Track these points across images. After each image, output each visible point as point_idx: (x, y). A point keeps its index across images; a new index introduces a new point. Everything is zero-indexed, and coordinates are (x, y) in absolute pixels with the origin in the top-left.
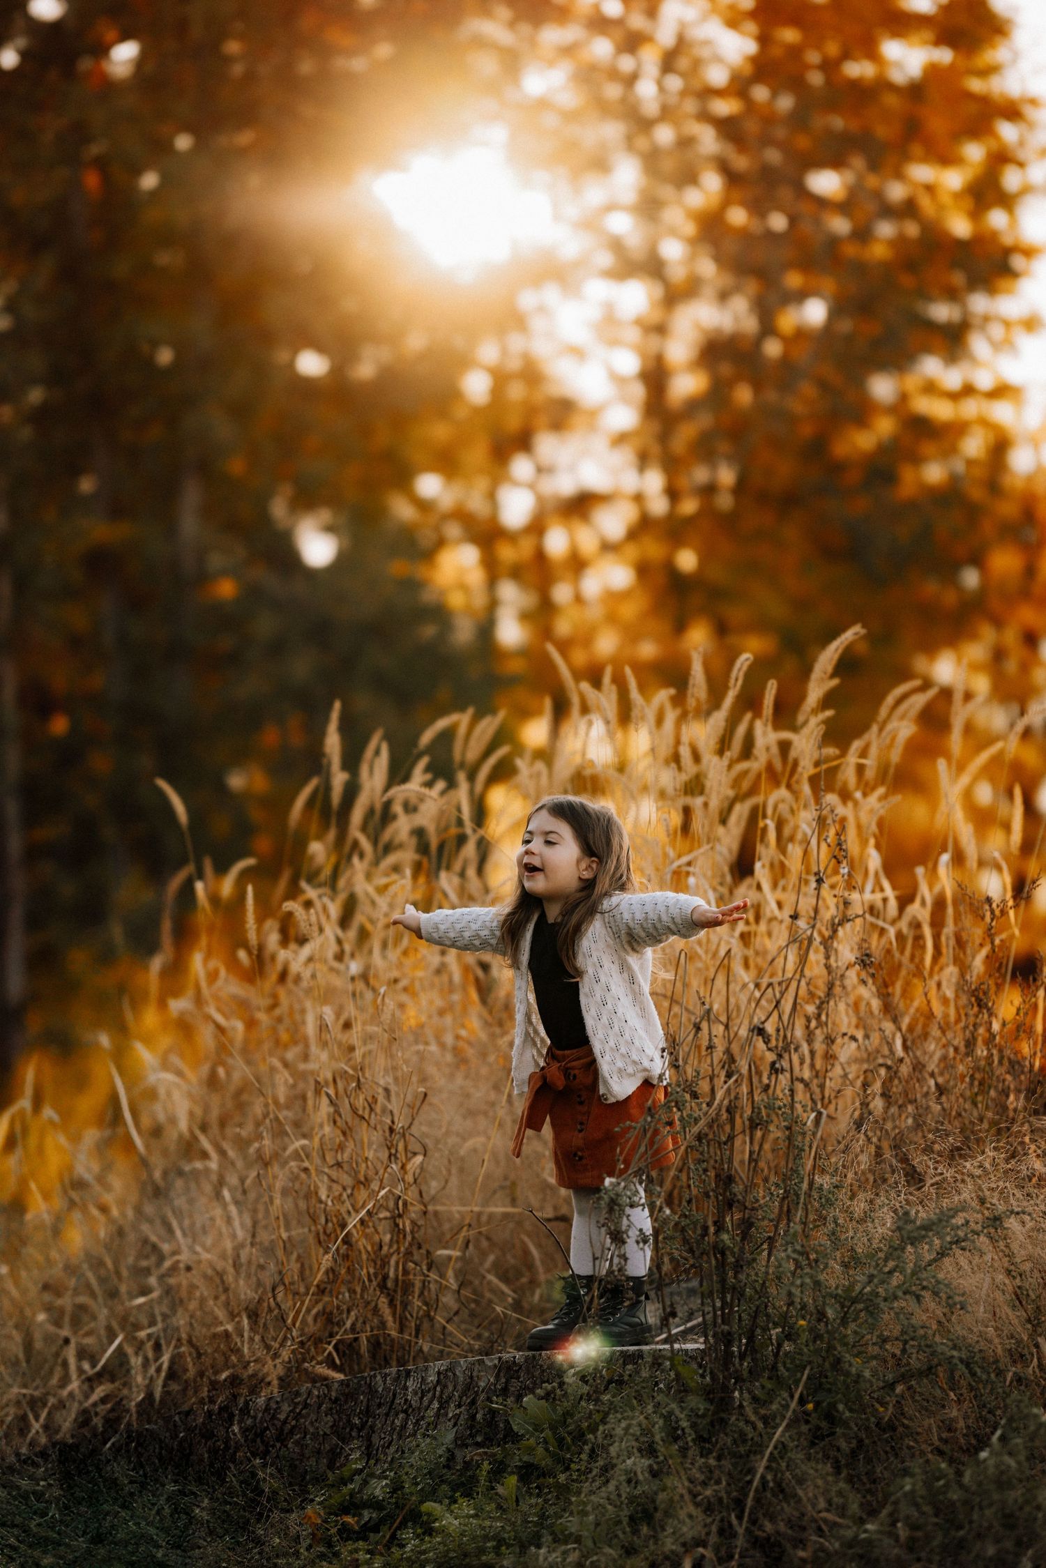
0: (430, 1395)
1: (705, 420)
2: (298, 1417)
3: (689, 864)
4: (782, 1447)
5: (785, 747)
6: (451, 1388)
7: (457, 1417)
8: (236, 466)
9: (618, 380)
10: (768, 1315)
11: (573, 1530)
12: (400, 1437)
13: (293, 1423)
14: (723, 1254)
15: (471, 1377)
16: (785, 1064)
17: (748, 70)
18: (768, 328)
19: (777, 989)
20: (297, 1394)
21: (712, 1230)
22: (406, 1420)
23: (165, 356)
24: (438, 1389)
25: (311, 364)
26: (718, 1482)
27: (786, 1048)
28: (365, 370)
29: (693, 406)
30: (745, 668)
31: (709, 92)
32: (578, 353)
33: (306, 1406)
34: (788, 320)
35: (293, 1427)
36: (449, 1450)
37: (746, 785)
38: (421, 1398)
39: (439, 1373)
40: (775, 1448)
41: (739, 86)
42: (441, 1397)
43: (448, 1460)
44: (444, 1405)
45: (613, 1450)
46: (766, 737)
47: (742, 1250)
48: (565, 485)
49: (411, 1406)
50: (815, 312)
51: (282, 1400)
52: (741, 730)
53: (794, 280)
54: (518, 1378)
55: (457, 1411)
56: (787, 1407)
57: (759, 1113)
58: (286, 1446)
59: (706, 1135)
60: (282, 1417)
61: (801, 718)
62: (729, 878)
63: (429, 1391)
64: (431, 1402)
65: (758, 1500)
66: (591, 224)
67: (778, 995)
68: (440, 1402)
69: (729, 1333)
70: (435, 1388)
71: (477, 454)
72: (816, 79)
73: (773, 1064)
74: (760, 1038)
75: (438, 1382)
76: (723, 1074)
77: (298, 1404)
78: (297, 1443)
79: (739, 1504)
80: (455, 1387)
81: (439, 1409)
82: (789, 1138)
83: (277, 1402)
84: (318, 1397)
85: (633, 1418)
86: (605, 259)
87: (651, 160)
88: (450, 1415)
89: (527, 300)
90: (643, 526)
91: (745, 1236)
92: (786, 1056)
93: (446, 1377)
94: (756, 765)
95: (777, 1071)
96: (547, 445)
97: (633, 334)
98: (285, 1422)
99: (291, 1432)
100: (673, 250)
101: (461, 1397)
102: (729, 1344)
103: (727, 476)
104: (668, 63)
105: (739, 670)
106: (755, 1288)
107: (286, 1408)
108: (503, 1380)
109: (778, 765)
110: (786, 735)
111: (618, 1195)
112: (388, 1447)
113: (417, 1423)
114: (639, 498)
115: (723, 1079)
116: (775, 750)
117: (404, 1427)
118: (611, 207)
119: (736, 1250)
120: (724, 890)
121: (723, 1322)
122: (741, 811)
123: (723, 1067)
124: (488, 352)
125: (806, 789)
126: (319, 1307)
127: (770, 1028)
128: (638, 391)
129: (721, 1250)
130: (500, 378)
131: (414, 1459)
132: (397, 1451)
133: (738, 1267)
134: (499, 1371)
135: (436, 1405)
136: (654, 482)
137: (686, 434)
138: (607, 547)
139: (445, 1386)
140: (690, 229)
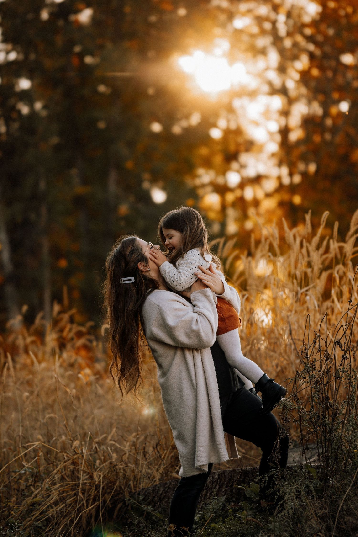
0: (215, 483)
1: (303, 148)
2: (166, 492)
3: (307, 291)
4: (349, 497)
5: (341, 249)
6: (223, 480)
7: (226, 491)
8: (129, 165)
9: (271, 134)
10: (342, 450)
11: (271, 528)
12: (205, 498)
13: (165, 494)
14: (325, 426)
15: (231, 476)
16: (348, 356)
17: (318, 18)
18: (326, 114)
19: (344, 327)
20: (166, 484)
21: (321, 417)
22: (207, 492)
23: (102, 125)
24: (219, 481)
25: (156, 127)
26: (325, 509)
27: (348, 350)
28: (177, 129)
29: (299, 142)
30: (326, 217)
31: (304, 25)
32: (256, 124)
33: (169, 488)
34: (334, 110)
35: (165, 496)
36: (223, 504)
37: (327, 263)
38: (212, 484)
39: (219, 475)
40: (347, 496)
41: (314, 24)
42: (220, 484)
43: (223, 508)
44: (221, 487)
45: (286, 498)
46: (334, 246)
47: (332, 425)
48: (251, 172)
49: (208, 487)
50: (344, 107)
51: (160, 486)
52: (325, 243)
53: (336, 96)
54: (248, 476)
55: (226, 489)
56: (350, 482)
57: (339, 373)
58: (162, 503)
59: (319, 381)
60: (161, 492)
61: (347, 238)
62: (321, 299)
63: (215, 482)
64: (216, 486)
65: (340, 516)
66: (260, 75)
67: (345, 330)
68: (219, 486)
69: (328, 456)
70: (217, 480)
71: (218, 159)
72: (344, 21)
73: (343, 356)
74: (338, 346)
75: (219, 478)
76: (325, 359)
77: (166, 487)
78: (166, 502)
79: (334, 517)
80: (225, 480)
81: (219, 488)
82: (349, 383)
83: (159, 487)
84: (174, 485)
85: (293, 486)
86: (266, 88)
87: (282, 52)
88: (223, 490)
89: (237, 103)
90: (281, 187)
91: (333, 420)
92: (348, 352)
93: (222, 476)
94: (331, 255)
95: (345, 359)
96: (244, 158)
97: (276, 116)
98: (161, 494)
99: (164, 498)
100: (291, 85)
101: (227, 484)
102: (327, 460)
103: (312, 168)
104: (289, 15)
105: (325, 218)
106: (337, 439)
107: (162, 489)
108: (243, 477)
109: (339, 256)
110: (342, 244)
111: (286, 404)
112: (200, 503)
113: (211, 493)
114: (279, 178)
115: (325, 361)
116: (338, 250)
117: (206, 495)
118: (267, 69)
119: (330, 425)
120: (320, 303)
121: (326, 452)
122: (325, 275)
123: (325, 357)
124: (222, 123)
125: (350, 264)
126: (172, 454)
127: (342, 342)
128: (278, 138)
129: (324, 425)
130: (227, 132)
131: (210, 507)
132: (203, 504)
133: (331, 432)
134: (241, 474)
135: (218, 487)
136: (285, 171)
137: (296, 153)
138: (268, 195)
139: (221, 480)
140: (297, 76)
